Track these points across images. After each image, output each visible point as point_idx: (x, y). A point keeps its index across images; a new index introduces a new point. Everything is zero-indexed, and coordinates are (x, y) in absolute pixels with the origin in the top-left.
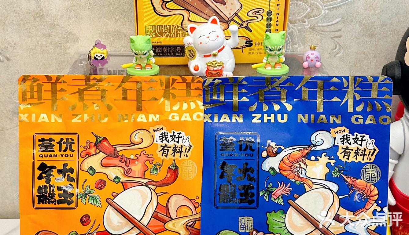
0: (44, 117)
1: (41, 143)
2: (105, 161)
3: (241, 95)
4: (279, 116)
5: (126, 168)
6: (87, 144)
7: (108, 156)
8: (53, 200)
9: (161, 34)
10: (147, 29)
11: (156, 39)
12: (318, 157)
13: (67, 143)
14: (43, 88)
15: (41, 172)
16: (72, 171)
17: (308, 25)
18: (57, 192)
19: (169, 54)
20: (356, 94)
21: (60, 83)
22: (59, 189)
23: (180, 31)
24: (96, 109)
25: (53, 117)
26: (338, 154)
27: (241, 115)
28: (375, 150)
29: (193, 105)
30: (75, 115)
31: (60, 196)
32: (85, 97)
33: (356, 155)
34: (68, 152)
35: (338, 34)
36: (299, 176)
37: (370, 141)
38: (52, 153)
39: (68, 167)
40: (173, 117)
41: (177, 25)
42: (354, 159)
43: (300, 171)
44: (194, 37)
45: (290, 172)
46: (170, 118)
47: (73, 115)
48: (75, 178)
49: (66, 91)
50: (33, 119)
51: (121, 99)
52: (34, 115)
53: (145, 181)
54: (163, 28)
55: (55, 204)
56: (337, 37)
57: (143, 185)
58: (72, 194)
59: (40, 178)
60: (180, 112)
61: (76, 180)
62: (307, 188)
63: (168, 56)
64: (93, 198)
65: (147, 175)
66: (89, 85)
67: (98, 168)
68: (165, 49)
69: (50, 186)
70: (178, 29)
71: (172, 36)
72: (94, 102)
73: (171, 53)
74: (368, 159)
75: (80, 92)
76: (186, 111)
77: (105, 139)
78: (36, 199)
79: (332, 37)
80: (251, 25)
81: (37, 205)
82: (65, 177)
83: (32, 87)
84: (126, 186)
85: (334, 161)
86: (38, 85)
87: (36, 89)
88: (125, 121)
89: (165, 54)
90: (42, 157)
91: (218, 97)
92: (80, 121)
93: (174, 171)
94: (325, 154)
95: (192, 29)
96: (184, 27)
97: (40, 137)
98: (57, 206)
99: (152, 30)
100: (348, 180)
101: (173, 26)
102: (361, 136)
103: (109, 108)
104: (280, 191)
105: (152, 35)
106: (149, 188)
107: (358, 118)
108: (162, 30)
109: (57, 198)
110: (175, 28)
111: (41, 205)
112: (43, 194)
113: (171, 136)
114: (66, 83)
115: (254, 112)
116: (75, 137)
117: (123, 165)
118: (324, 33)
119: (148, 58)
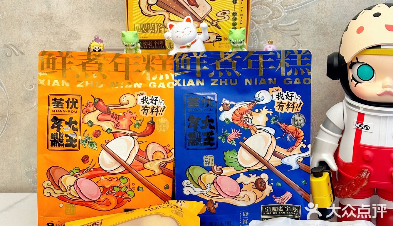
0: (56, 82)
1: (54, 101)
2: (100, 117)
3: (202, 65)
4: (231, 80)
5: (116, 123)
6: (87, 103)
7: (103, 113)
8: (62, 144)
9: (147, 30)
10: (136, 27)
11: (143, 35)
12: (260, 110)
13: (72, 102)
14: (57, 61)
15: (53, 123)
16: (76, 123)
17: (271, 25)
18: (65, 138)
19: (153, 47)
20: (286, 63)
21: (69, 57)
22: (67, 136)
23: (162, 28)
24: (95, 77)
25: (63, 82)
26: (275, 107)
27: (203, 80)
28: (301, 103)
29: (167, 77)
30: (79, 82)
31: (67, 141)
32: (87, 68)
33: (288, 108)
34: (73, 109)
35: (297, 32)
36: (246, 124)
37: (297, 97)
38: (62, 110)
39: (73, 120)
40: (152, 85)
41: (160, 24)
42: (286, 111)
43: (247, 120)
44: (172, 33)
45: (240, 121)
46: (150, 86)
47: (78, 81)
48: (78, 128)
49: (73, 63)
50: (49, 84)
51: (114, 70)
52: (49, 81)
53: (130, 132)
54: (148, 26)
55: (63, 147)
56: (296, 35)
57: (128, 136)
58: (76, 140)
59: (53, 127)
60: (158, 82)
61: (79, 130)
62: (253, 133)
63: (152, 49)
64: (91, 143)
65: (132, 128)
66: (90, 59)
67: (95, 122)
68: (150, 43)
69: (60, 134)
70: (161, 26)
71: (155, 32)
72: (93, 72)
73: (155, 47)
74: (296, 110)
75: (84, 65)
76: (162, 81)
77: (101, 100)
78: (50, 142)
79: (292, 35)
80: (220, 24)
81: (50, 147)
82: (70, 127)
83: (48, 60)
84: (116, 136)
85: (272, 112)
86: (53, 58)
87: (51, 61)
88: (116, 87)
89: (150, 47)
90: (54, 112)
91: (185, 67)
92: (82, 86)
93: (152, 126)
94: (266, 107)
95: (171, 26)
96: (165, 24)
97: (53, 97)
98: (65, 148)
99: (139, 27)
100: (282, 126)
101: (156, 24)
102: (291, 93)
103: (104, 77)
104: (233, 135)
105: (140, 32)
106: (133, 138)
107: (288, 80)
108: (148, 27)
109: (65, 142)
110: (158, 26)
111: (53, 148)
112: (54, 139)
113: (150, 99)
114: (73, 57)
115: (213, 78)
116: (78, 98)
117: (114, 120)
118: (285, 32)
119: (135, 49)
